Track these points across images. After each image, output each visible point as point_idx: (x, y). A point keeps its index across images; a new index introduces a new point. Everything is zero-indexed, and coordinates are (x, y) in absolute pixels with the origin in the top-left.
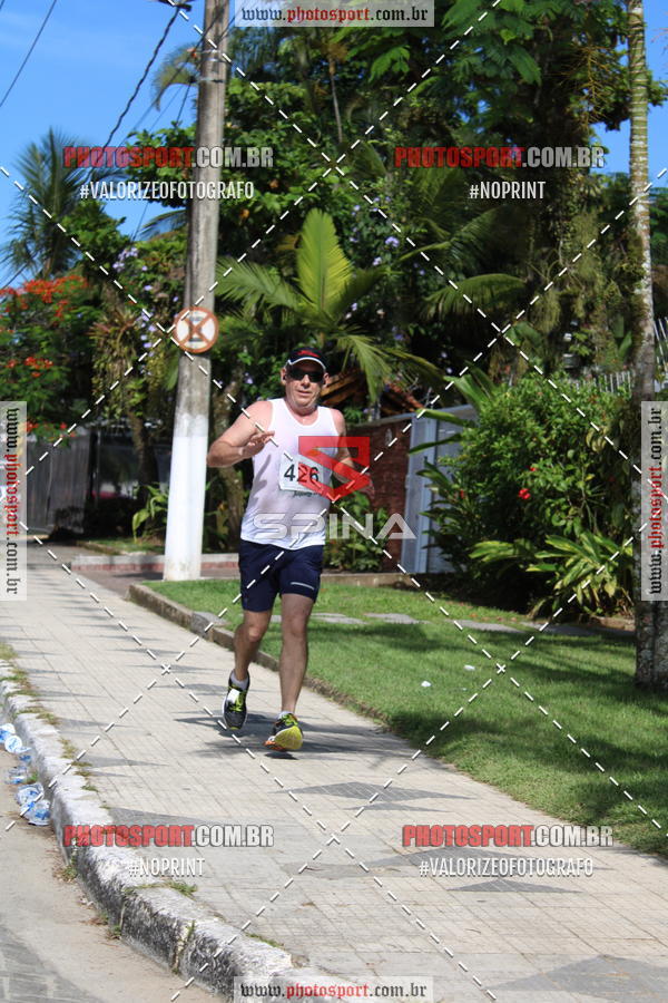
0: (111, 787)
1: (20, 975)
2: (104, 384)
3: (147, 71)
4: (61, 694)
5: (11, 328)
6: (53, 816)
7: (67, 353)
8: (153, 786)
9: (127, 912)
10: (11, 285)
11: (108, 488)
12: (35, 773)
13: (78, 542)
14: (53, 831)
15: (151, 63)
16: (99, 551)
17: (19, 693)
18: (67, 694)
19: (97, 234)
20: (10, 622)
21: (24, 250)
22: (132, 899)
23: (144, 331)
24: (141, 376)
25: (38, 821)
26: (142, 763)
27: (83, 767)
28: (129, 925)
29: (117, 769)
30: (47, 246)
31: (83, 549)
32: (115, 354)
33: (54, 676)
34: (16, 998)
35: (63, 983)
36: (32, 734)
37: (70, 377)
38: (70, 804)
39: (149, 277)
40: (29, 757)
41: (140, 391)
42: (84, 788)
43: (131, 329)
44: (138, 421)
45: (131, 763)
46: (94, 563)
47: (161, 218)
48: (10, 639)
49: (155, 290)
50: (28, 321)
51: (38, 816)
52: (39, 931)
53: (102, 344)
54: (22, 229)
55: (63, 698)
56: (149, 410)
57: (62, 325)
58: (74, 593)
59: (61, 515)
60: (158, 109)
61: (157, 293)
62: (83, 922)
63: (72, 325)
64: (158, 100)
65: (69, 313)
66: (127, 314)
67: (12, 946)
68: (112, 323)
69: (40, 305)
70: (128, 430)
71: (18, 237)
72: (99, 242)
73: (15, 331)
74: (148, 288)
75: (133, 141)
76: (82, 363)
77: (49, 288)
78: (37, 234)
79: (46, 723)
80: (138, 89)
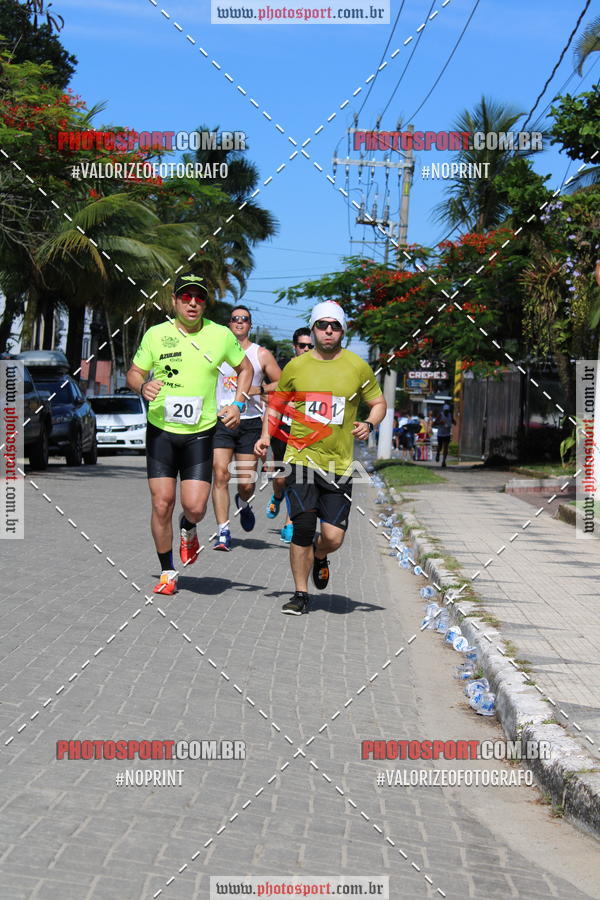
0: (550, 682)
1: (475, 847)
2: (533, 325)
3: (570, 40)
4: (501, 600)
5: (450, 277)
6: (498, 708)
7: (500, 299)
8: (587, 682)
9: (568, 793)
10: (449, 239)
11: (536, 419)
12: (480, 669)
13: (511, 468)
14: (498, 720)
15: (574, 32)
16: (530, 475)
17: (464, 599)
18: (507, 601)
19: (526, 190)
20: (453, 537)
21: (460, 208)
22: (572, 781)
23: (569, 276)
24: (566, 317)
25: (485, 712)
26: (577, 662)
27: (524, 665)
28: (571, 806)
29: (554, 667)
30: (480, 202)
31: (515, 474)
32: (542, 298)
33: (494, 584)
34: (473, 866)
35: (513, 855)
36: (478, 635)
37: (502, 319)
38: (514, 697)
39: (572, 227)
40: (475, 655)
41: (565, 331)
42: (524, 683)
43: (557, 275)
44: (564, 358)
45: (567, 662)
46: (526, 486)
47: (583, 173)
48: (454, 552)
49: (578, 239)
50: (465, 270)
51: (485, 707)
52: (490, 809)
53: (530, 288)
54: (458, 188)
55: (503, 604)
56: (574, 347)
57: (494, 273)
58: (507, 512)
59: (495, 443)
60: (580, 75)
61: (580, 241)
62: (529, 802)
63: (504, 273)
64: (580, 67)
65: (501, 263)
66: (553, 261)
67: (466, 820)
68: (540, 270)
69: (475, 256)
70: (555, 366)
71: (455, 196)
72: (527, 197)
73: (453, 280)
74: (572, 237)
75: (557, 104)
76: (513, 307)
77: (483, 241)
78: (471, 192)
79: (488, 625)
80: (562, 57)
